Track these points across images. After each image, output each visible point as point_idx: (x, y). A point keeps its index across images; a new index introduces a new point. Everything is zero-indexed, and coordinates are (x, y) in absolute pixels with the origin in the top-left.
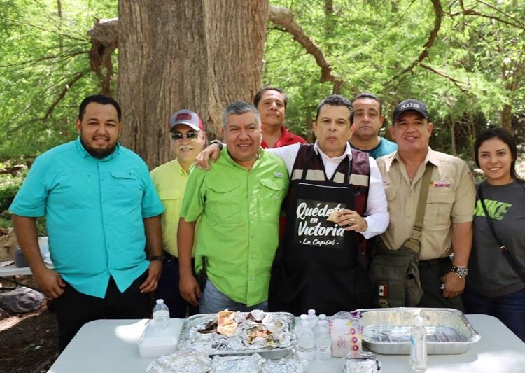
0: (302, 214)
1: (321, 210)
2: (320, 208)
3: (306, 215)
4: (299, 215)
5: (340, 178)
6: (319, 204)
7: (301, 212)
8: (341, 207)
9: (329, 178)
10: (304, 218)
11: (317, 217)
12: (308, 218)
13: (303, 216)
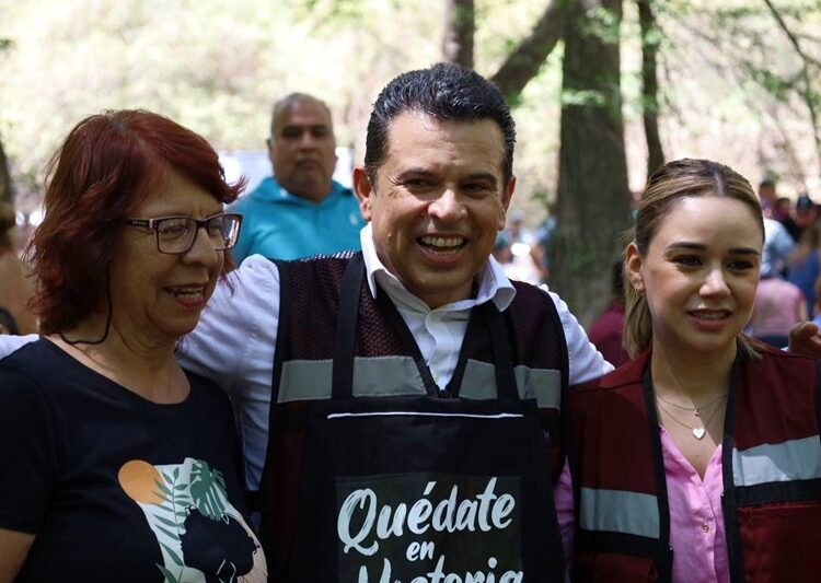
0: (363, 534)
1: (443, 504)
2: (435, 499)
3: (383, 534)
4: (350, 543)
5: (482, 381)
6: (431, 485)
7: (354, 530)
8: (498, 492)
9: (442, 383)
10: (376, 547)
11: (431, 535)
12: (394, 547)
13: (366, 543)
